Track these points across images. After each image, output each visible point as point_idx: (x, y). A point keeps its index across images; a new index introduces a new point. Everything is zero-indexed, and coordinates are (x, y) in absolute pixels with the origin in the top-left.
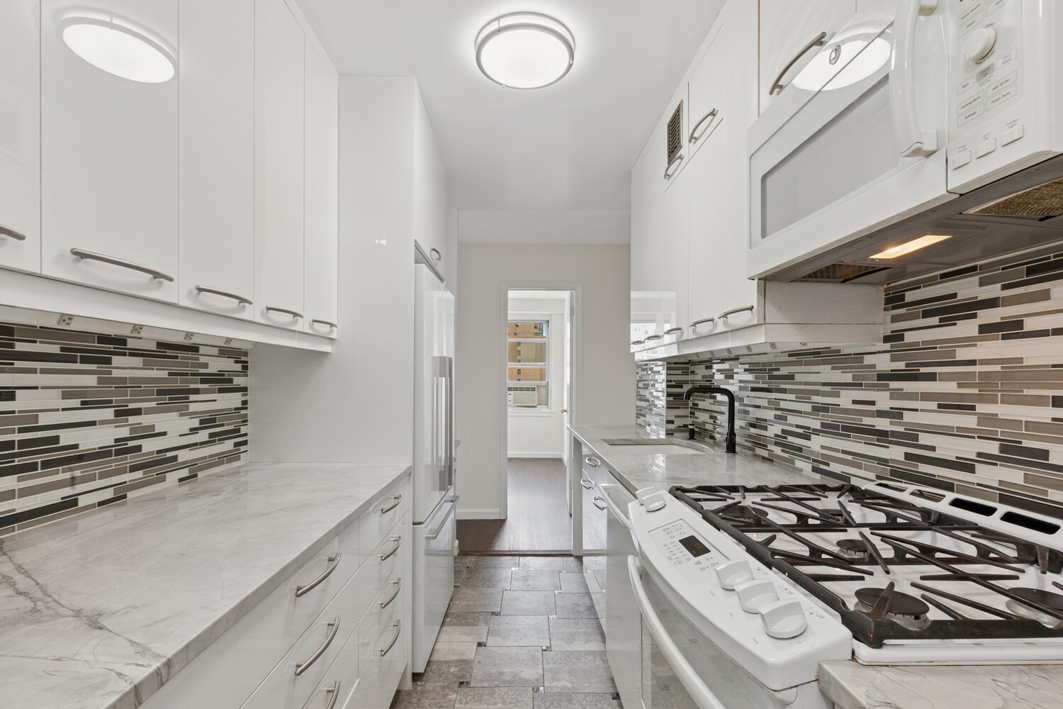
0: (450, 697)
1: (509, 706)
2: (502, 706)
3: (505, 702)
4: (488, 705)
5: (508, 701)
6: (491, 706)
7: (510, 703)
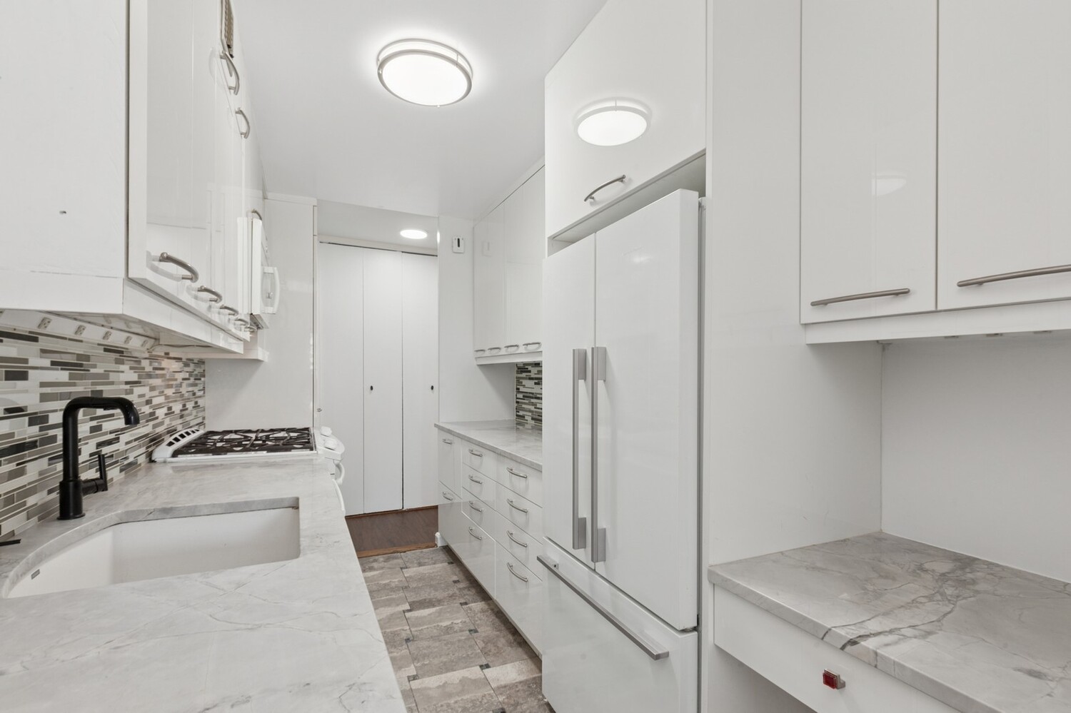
0: (504, 697)
1: (442, 703)
2: (449, 702)
3: (447, 706)
4: (462, 700)
5: (445, 708)
6: (460, 699)
7: (442, 706)
